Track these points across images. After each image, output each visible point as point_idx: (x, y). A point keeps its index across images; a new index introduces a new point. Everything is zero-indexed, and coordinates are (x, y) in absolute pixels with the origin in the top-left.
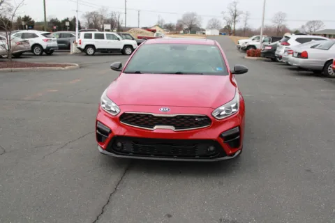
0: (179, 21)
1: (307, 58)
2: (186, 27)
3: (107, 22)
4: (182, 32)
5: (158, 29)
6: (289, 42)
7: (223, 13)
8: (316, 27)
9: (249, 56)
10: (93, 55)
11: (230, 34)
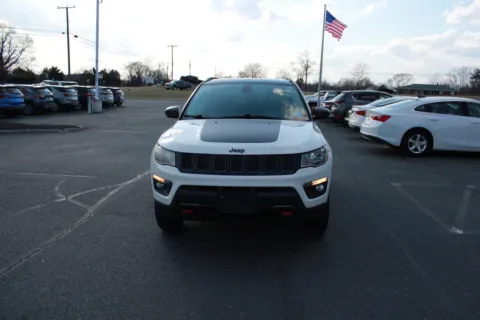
8: (405, 81)
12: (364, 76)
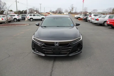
0: (56, 10)
1: (98, 20)
2: (58, 12)
3: (35, 11)
4: (57, 13)
5: (50, 13)
6: (91, 16)
7: (69, 8)
8: (96, 11)
9: (79, 20)
10: (32, 21)
11: (71, 14)
12: (86, 10)
